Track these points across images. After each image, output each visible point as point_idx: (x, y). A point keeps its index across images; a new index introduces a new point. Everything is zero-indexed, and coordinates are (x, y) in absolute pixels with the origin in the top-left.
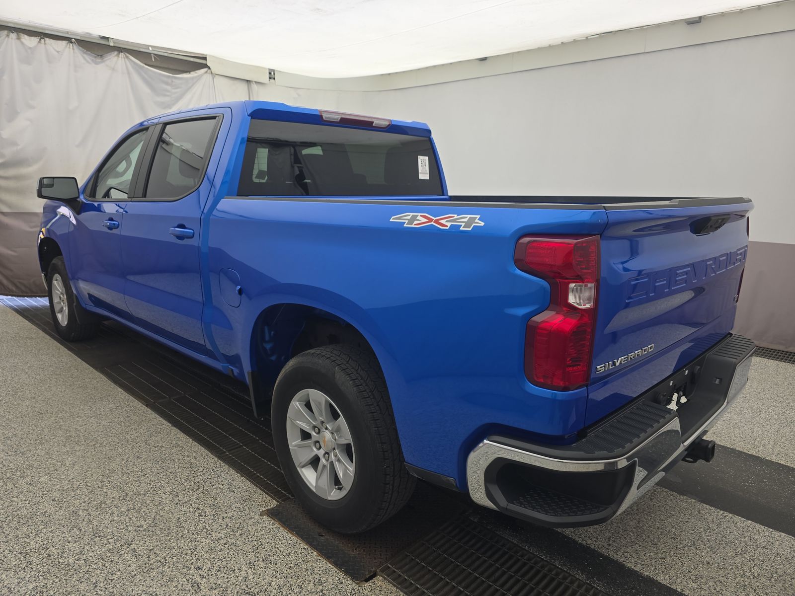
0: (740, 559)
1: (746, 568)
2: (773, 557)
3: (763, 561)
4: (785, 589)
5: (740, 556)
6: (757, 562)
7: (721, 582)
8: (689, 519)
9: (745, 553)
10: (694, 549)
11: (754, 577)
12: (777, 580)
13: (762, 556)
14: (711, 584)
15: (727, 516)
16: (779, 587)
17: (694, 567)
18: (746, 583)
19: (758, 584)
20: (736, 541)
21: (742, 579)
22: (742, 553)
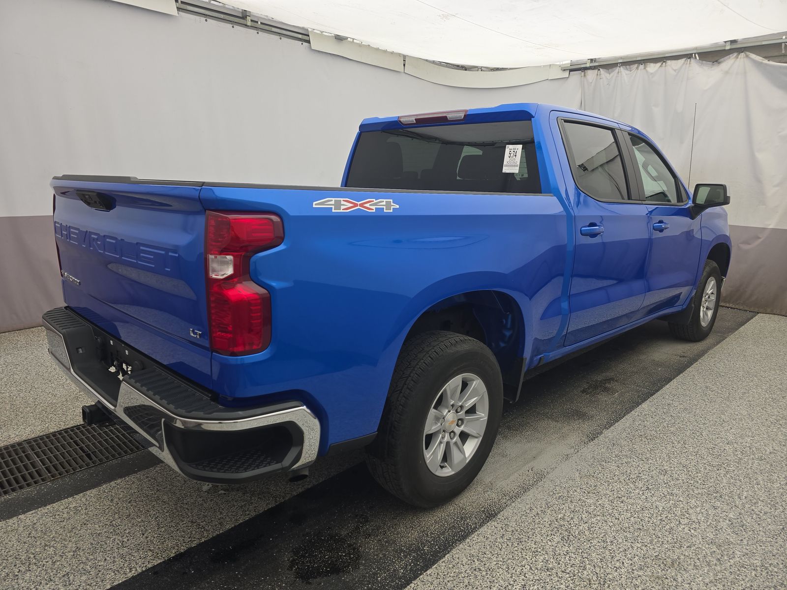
0: (72, 547)
1: (59, 546)
2: (52, 574)
3: (54, 563)
4: (16, 558)
5: (74, 549)
6: (57, 558)
7: (61, 522)
8: (147, 538)
9: (74, 555)
10: (107, 523)
11: (46, 545)
12: (29, 558)
13: (60, 566)
14: (65, 515)
15: (130, 571)
16: (22, 556)
17: (88, 514)
18: (46, 536)
19: (38, 543)
20: (92, 557)
21: (51, 536)
22: (75, 553)
